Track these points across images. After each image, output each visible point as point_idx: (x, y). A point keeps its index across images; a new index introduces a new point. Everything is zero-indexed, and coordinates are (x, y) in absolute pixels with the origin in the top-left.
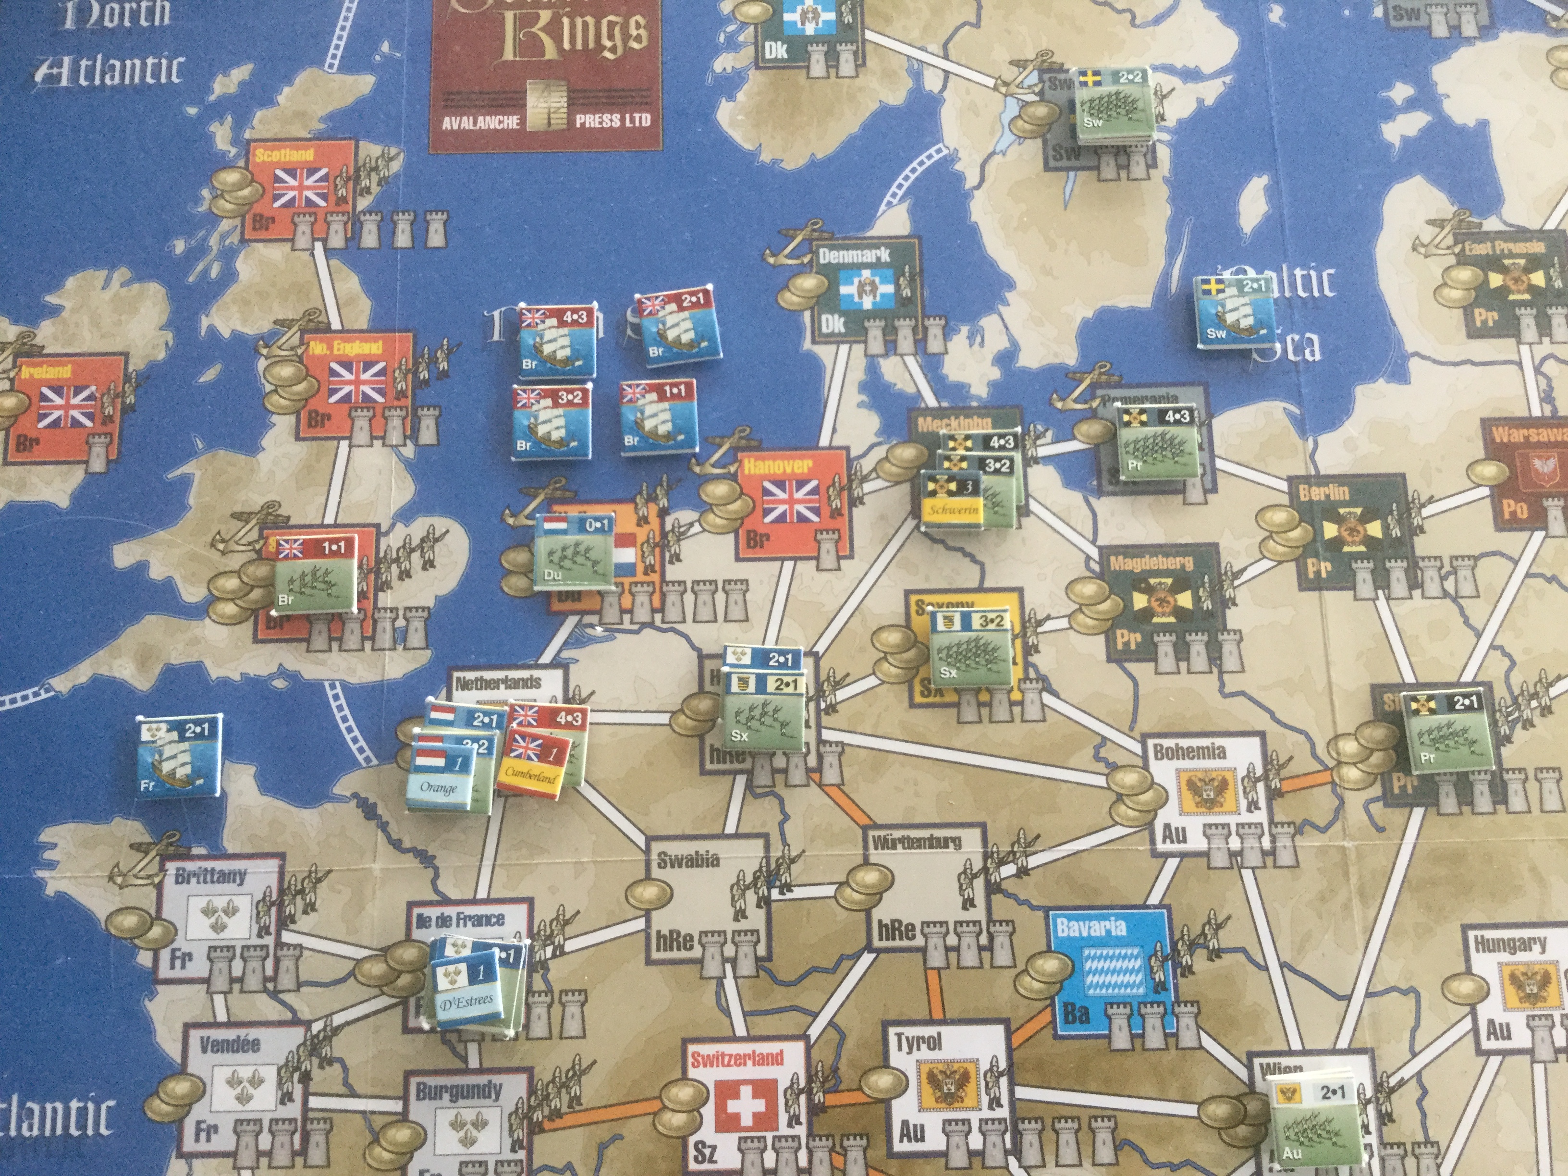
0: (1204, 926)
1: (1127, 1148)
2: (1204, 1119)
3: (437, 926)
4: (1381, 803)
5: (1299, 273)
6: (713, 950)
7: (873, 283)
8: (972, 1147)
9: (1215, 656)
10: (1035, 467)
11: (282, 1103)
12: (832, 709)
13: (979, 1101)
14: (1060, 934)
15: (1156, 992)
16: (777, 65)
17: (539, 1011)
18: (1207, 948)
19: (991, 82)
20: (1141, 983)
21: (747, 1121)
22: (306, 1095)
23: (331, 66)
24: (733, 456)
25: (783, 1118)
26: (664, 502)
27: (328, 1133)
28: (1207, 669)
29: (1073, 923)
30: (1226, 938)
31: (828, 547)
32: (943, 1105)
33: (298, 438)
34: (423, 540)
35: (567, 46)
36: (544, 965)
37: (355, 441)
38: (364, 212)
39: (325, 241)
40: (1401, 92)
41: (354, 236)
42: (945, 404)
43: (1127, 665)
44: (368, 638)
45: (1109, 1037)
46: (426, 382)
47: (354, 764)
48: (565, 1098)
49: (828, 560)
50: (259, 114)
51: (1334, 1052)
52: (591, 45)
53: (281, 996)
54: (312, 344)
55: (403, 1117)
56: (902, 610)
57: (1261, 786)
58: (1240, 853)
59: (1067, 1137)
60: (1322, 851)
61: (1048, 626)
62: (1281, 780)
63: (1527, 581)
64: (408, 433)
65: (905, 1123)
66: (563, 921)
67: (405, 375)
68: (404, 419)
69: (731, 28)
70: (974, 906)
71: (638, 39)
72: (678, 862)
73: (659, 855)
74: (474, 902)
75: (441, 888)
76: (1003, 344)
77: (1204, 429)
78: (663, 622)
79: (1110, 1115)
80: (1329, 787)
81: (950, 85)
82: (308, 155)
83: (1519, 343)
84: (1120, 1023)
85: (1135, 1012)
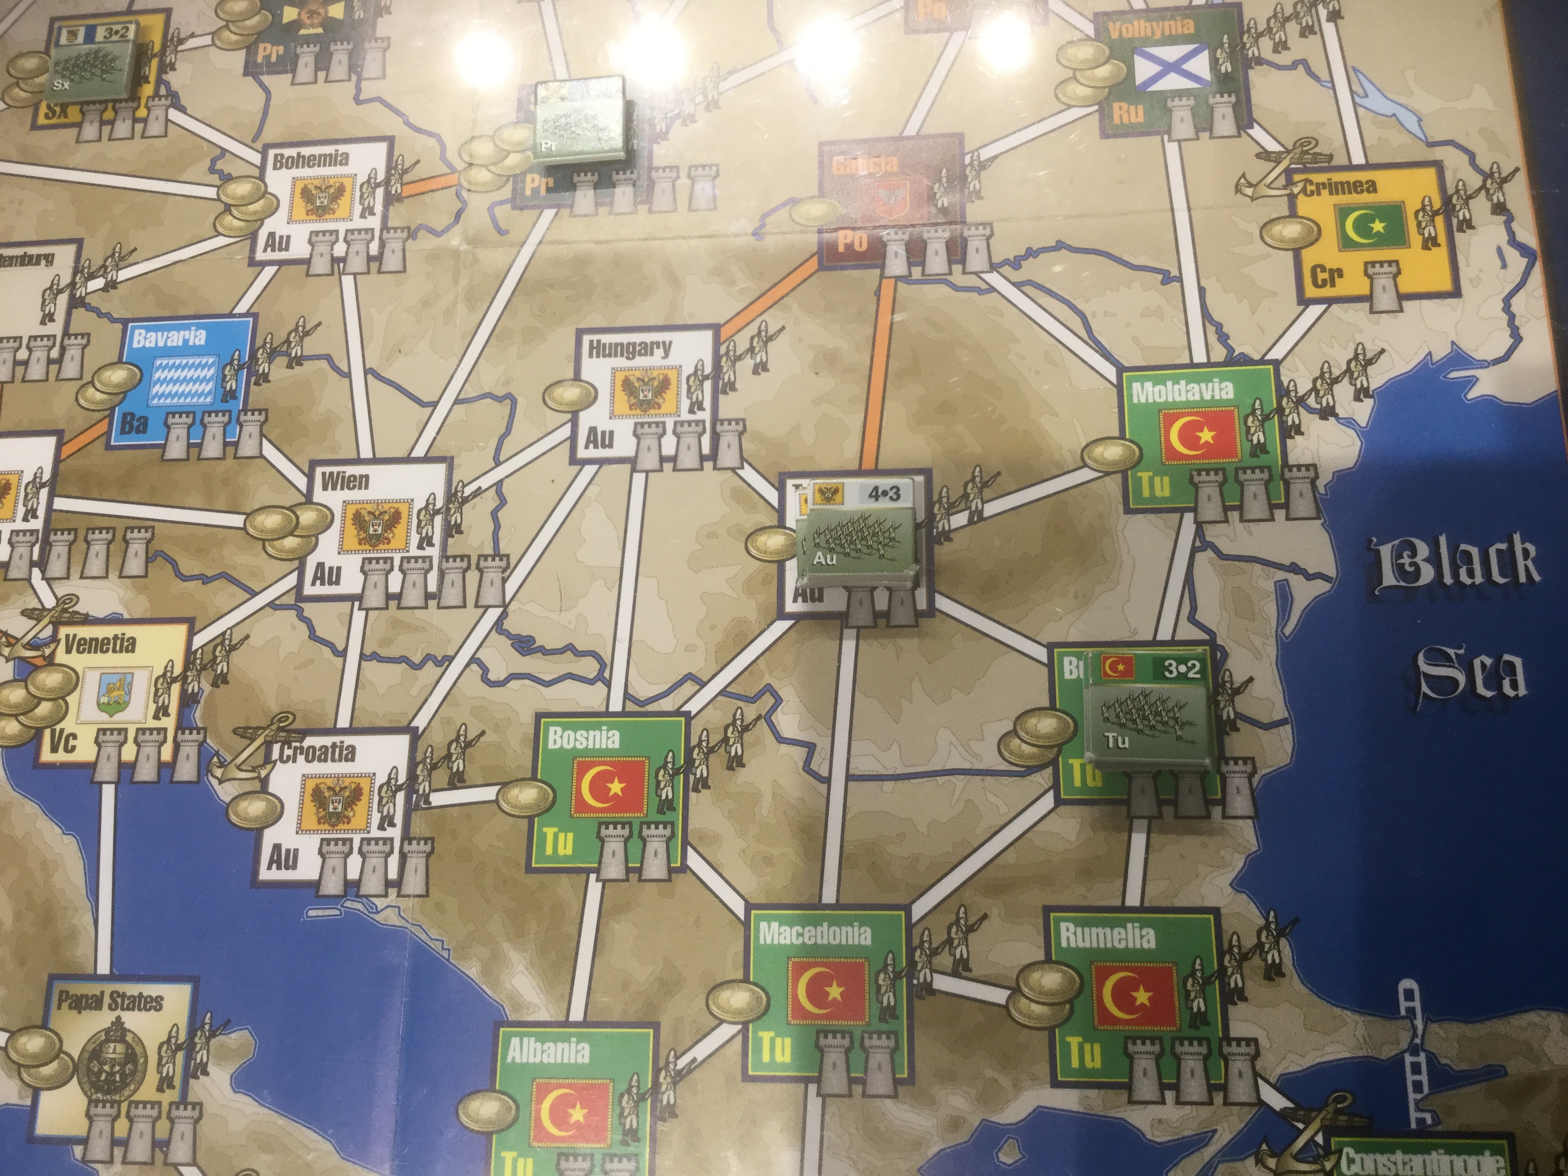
0: (289, 334)
1: (159, 559)
2: (251, 531)
4: (509, 206)
9: (356, 64)
13: (14, 513)
14: (135, 345)
15: (224, 401)
18: (289, 355)
20: (209, 393)
28: (346, 77)
29: (152, 335)
43: (263, 78)
45: (164, 447)
51: (408, 460)
57: (380, 192)
58: (344, 260)
59: (98, 548)
60: (434, 256)
62: (402, 185)
70: (53, 321)
79: (148, 526)
80: (453, 190)
84: (179, 432)
85: (198, 421)
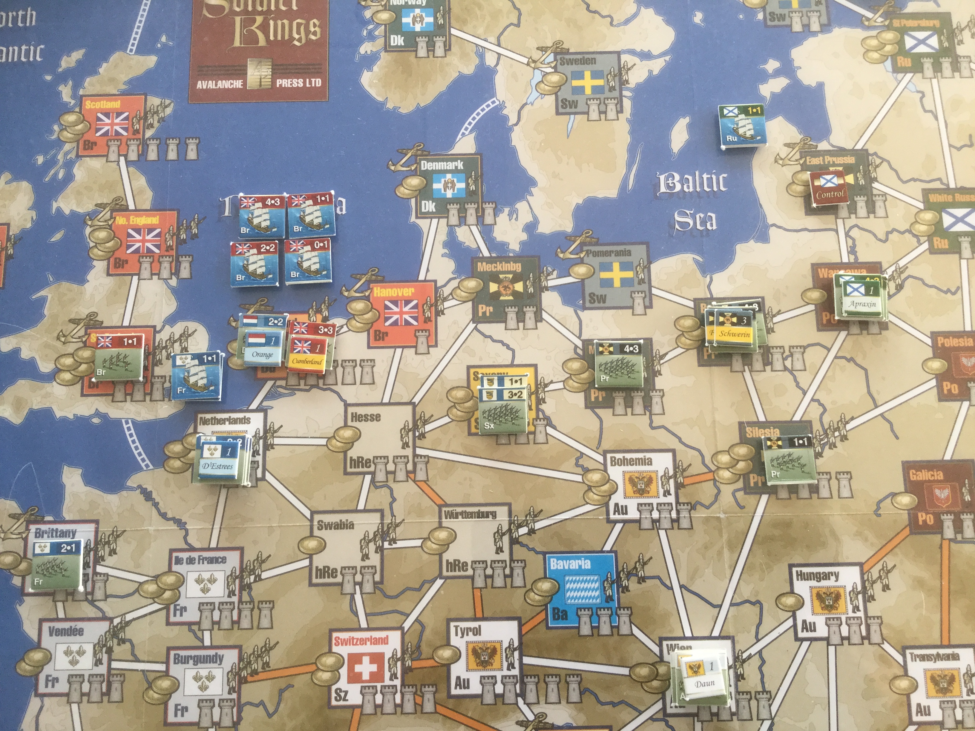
0: (636, 563)
1: (587, 693)
2: (633, 677)
3: (187, 563)
4: (742, 493)
5: (705, 176)
6: (348, 578)
7: (453, 182)
8: (497, 692)
9: (648, 406)
10: (546, 292)
11: (96, 665)
12: (423, 436)
13: (502, 665)
14: (552, 568)
15: (607, 601)
16: (398, 49)
17: (246, 613)
18: (637, 575)
19: (525, 61)
20: (598, 597)
21: (366, 677)
22: (110, 660)
23: (131, 50)
24: (367, 286)
25: (387, 675)
26: (326, 313)
27: (122, 683)
28: (643, 412)
29: (560, 562)
30: (649, 570)
31: (422, 340)
32: (481, 668)
33: (108, 274)
34: (181, 336)
35: (272, 38)
36: (249, 586)
37: (142, 277)
38: (149, 139)
39: (126, 156)
40: (772, 65)
41: (143, 155)
42: (494, 255)
43: (597, 410)
44: (148, 394)
45: (578, 628)
46: (184, 241)
47: (140, 469)
48: (260, 663)
49: (422, 348)
50: (88, 80)
51: (710, 638)
52: (287, 37)
53: (96, 603)
54: (117, 218)
55: (166, 674)
56: (465, 377)
57: (672, 481)
58: (659, 521)
59: (552, 686)
60: (707, 520)
61: (552, 387)
62: (683, 478)
63: (835, 360)
64: (173, 271)
65: (458, 678)
66: (261, 561)
67: (172, 236)
68: (171, 263)
69: (371, 27)
70: (503, 552)
71: (315, 33)
72: (329, 526)
73: (319, 522)
74: (209, 549)
75: (189, 542)
76: (529, 218)
77: (646, 270)
78: (324, 385)
79: (577, 673)
80: (712, 482)
81: (501, 62)
82: (116, 105)
83: (837, 218)
84: (585, 619)
85: (594, 613)
